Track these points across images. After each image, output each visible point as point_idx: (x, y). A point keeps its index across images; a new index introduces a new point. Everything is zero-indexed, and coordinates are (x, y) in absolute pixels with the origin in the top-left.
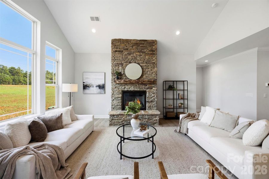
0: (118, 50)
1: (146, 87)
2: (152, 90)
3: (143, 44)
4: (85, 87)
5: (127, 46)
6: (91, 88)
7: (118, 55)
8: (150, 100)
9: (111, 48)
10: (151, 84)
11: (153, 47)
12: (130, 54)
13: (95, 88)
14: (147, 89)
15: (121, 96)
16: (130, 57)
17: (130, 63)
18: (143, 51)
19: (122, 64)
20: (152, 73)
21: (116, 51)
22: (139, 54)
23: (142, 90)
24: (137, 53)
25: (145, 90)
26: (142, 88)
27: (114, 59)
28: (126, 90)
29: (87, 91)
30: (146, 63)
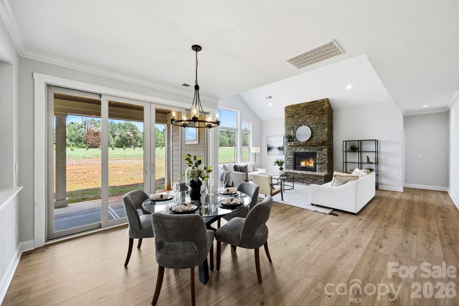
0: (290, 115)
1: (316, 148)
2: (322, 152)
3: (313, 105)
4: (269, 149)
5: (297, 111)
6: (273, 150)
7: (290, 120)
8: (320, 162)
9: (284, 115)
10: (321, 145)
11: (324, 107)
12: (300, 118)
13: (276, 150)
14: (317, 150)
15: (292, 157)
16: (300, 120)
17: (301, 126)
18: (313, 112)
19: (293, 128)
20: (323, 134)
21: (289, 117)
22: (309, 116)
23: (312, 151)
24: (307, 116)
25: (315, 151)
26: (313, 150)
27: (287, 124)
28: (297, 151)
29: (270, 152)
30: (316, 124)
